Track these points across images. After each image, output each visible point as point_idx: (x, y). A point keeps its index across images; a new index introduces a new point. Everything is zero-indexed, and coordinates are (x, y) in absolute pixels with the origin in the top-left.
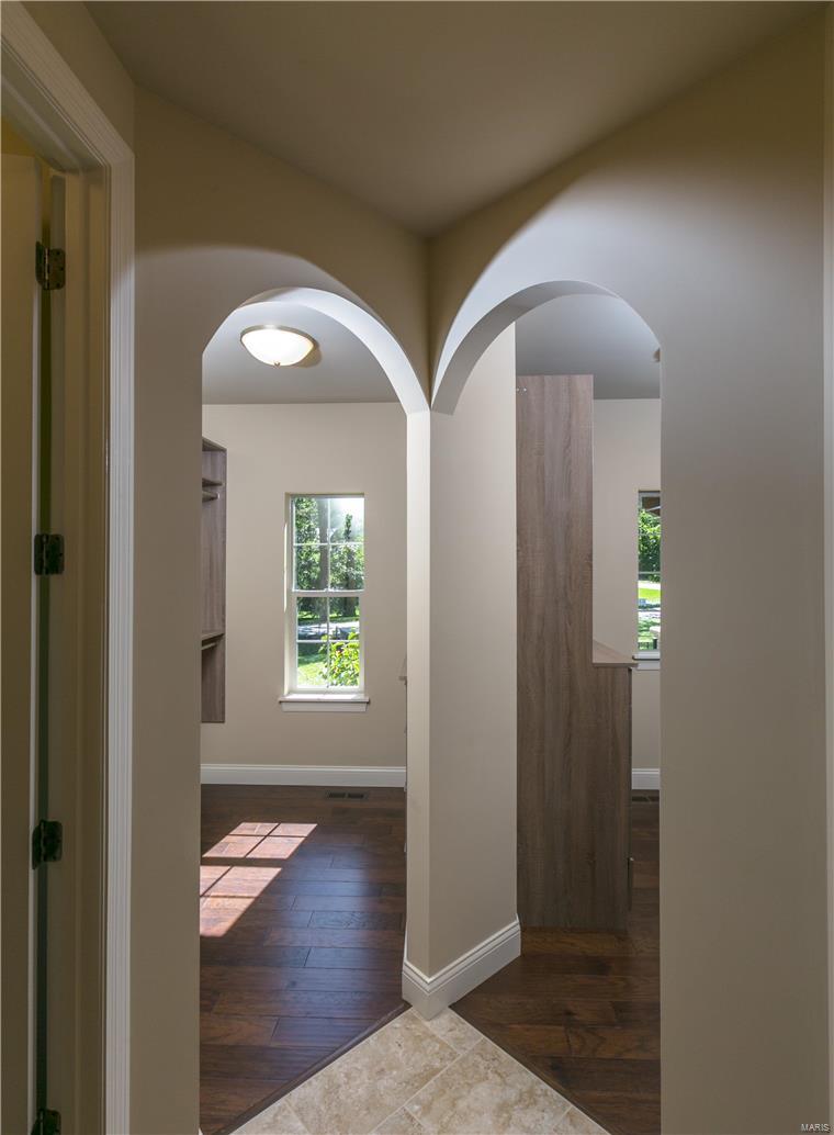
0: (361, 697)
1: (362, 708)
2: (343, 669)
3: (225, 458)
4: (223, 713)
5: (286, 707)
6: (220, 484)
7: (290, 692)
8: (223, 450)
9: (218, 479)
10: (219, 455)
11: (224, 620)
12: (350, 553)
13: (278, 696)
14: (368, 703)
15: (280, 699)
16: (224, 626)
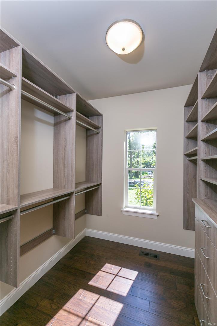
0: (155, 212)
1: (156, 217)
2: (142, 197)
3: (102, 118)
4: (101, 212)
5: (124, 213)
6: (101, 128)
7: (126, 207)
8: (102, 115)
9: (100, 126)
10: (100, 117)
11: (101, 178)
12: (138, 161)
13: (121, 209)
14: (158, 215)
15: (122, 210)
16: (102, 180)
